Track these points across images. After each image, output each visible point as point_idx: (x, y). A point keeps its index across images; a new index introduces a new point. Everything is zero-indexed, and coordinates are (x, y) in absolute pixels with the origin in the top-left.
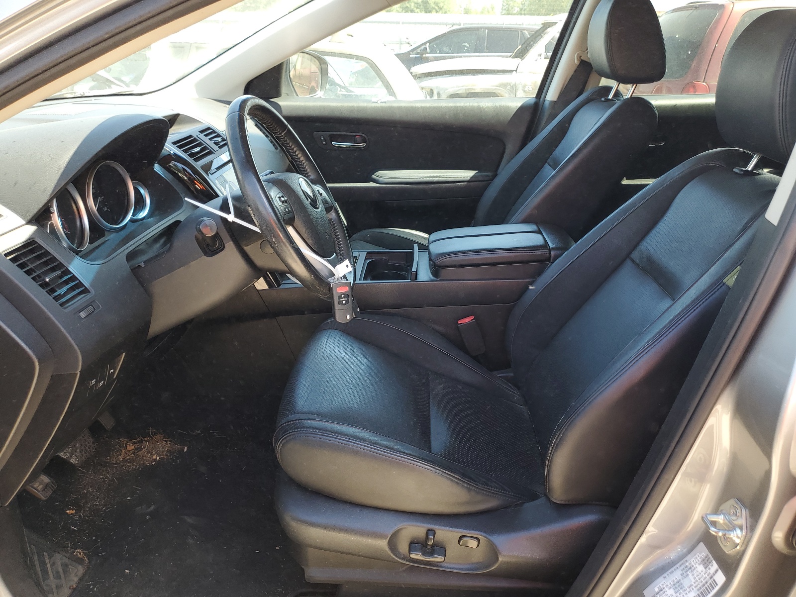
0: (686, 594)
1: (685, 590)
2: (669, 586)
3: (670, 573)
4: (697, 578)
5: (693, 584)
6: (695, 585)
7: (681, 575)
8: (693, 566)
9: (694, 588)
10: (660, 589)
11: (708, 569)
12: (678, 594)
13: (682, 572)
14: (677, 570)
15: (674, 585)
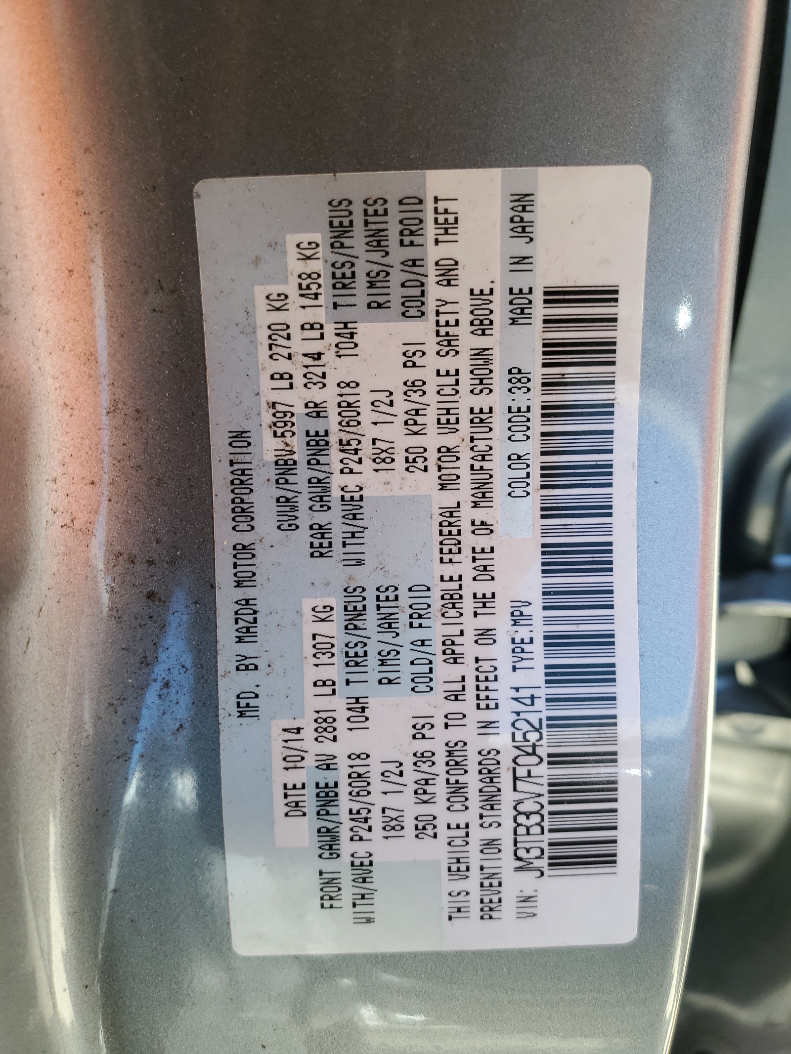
0: (485, 601)
1: (452, 600)
2: (339, 705)
3: (245, 634)
4: (432, 440)
5: (448, 499)
6: (465, 492)
7: (319, 551)
8: (317, 411)
9: (479, 515)
10: (310, 803)
11: (434, 292)
12: (444, 672)
13: (303, 536)
14: (264, 561)
15: (354, 661)
